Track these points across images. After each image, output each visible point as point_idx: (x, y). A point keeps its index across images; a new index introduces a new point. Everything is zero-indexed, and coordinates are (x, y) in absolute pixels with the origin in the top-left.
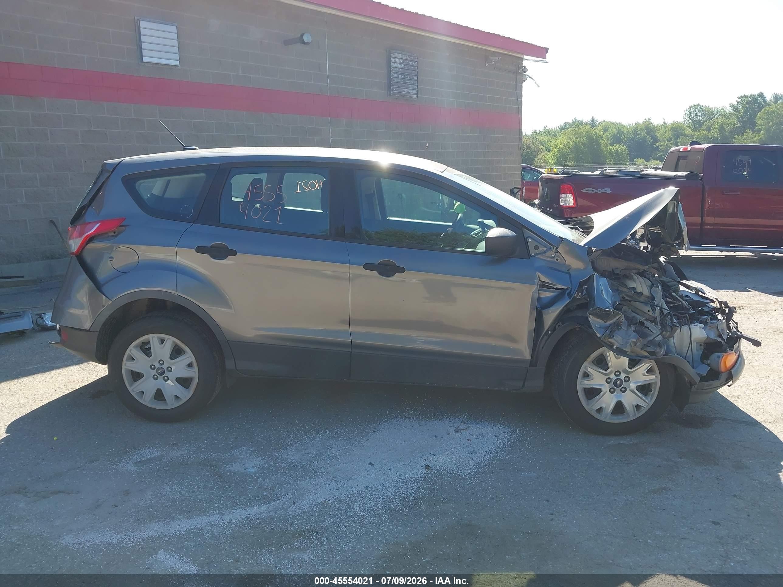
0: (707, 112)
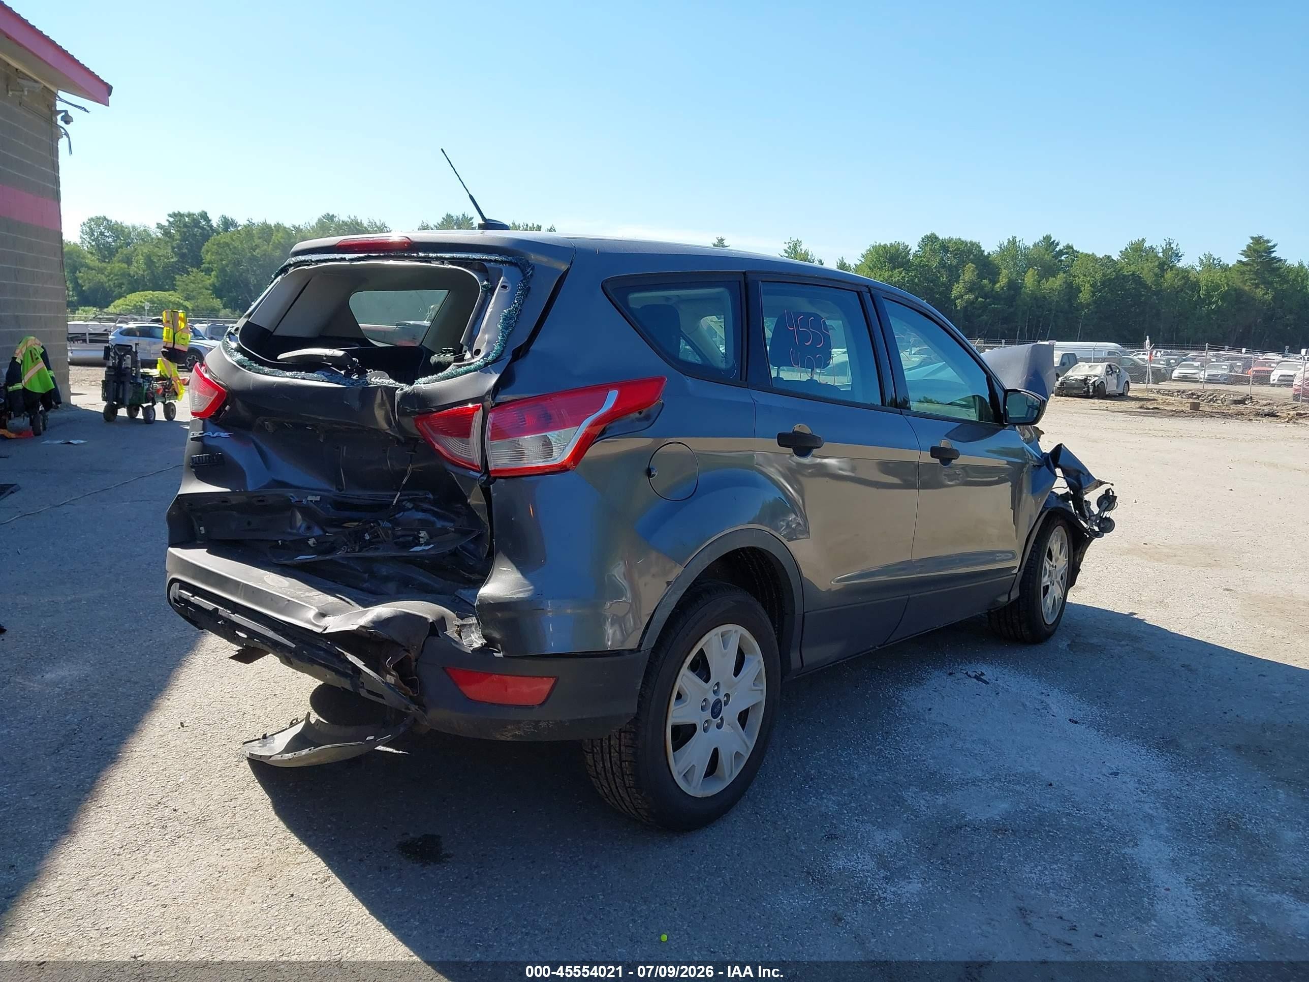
0: (118, 230)
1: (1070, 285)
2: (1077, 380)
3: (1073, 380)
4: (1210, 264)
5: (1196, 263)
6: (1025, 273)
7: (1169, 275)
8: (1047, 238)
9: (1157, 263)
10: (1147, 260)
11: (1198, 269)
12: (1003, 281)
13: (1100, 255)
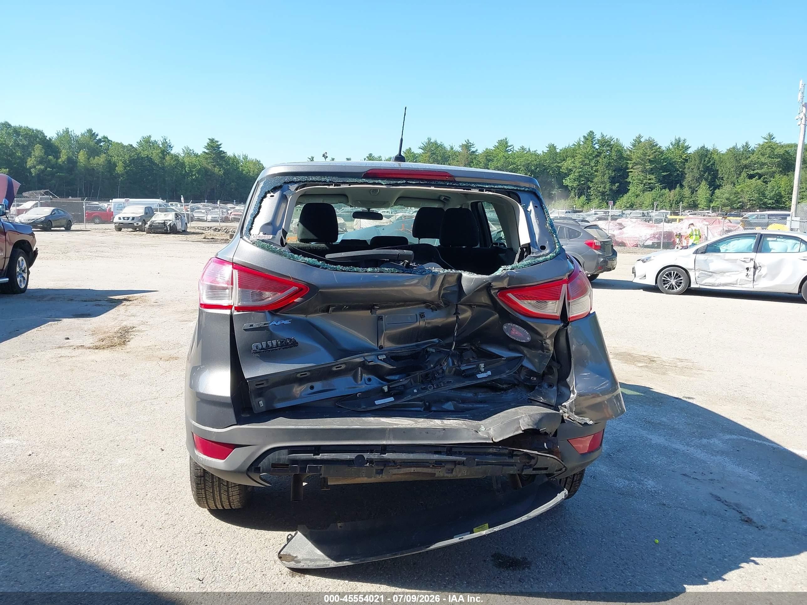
1: (109, 162)
2: (159, 223)
3: (157, 223)
4: (189, 153)
5: (181, 152)
6: (78, 153)
7: (168, 158)
8: (90, 131)
9: (160, 151)
10: (154, 148)
11: (183, 155)
12: (63, 157)
13: (126, 143)
